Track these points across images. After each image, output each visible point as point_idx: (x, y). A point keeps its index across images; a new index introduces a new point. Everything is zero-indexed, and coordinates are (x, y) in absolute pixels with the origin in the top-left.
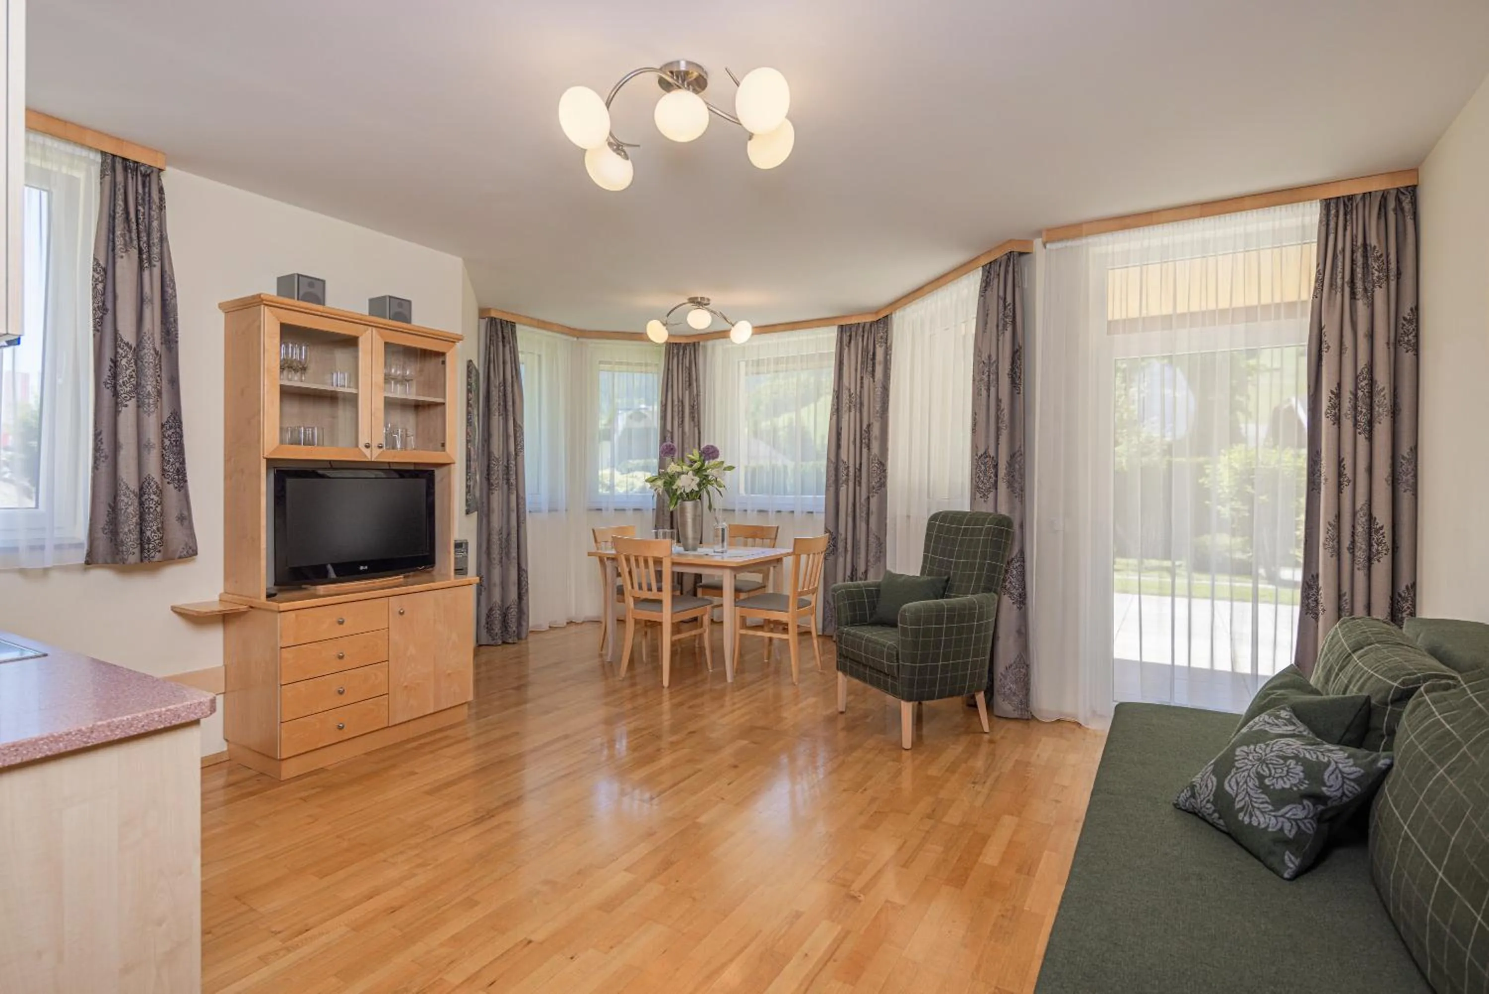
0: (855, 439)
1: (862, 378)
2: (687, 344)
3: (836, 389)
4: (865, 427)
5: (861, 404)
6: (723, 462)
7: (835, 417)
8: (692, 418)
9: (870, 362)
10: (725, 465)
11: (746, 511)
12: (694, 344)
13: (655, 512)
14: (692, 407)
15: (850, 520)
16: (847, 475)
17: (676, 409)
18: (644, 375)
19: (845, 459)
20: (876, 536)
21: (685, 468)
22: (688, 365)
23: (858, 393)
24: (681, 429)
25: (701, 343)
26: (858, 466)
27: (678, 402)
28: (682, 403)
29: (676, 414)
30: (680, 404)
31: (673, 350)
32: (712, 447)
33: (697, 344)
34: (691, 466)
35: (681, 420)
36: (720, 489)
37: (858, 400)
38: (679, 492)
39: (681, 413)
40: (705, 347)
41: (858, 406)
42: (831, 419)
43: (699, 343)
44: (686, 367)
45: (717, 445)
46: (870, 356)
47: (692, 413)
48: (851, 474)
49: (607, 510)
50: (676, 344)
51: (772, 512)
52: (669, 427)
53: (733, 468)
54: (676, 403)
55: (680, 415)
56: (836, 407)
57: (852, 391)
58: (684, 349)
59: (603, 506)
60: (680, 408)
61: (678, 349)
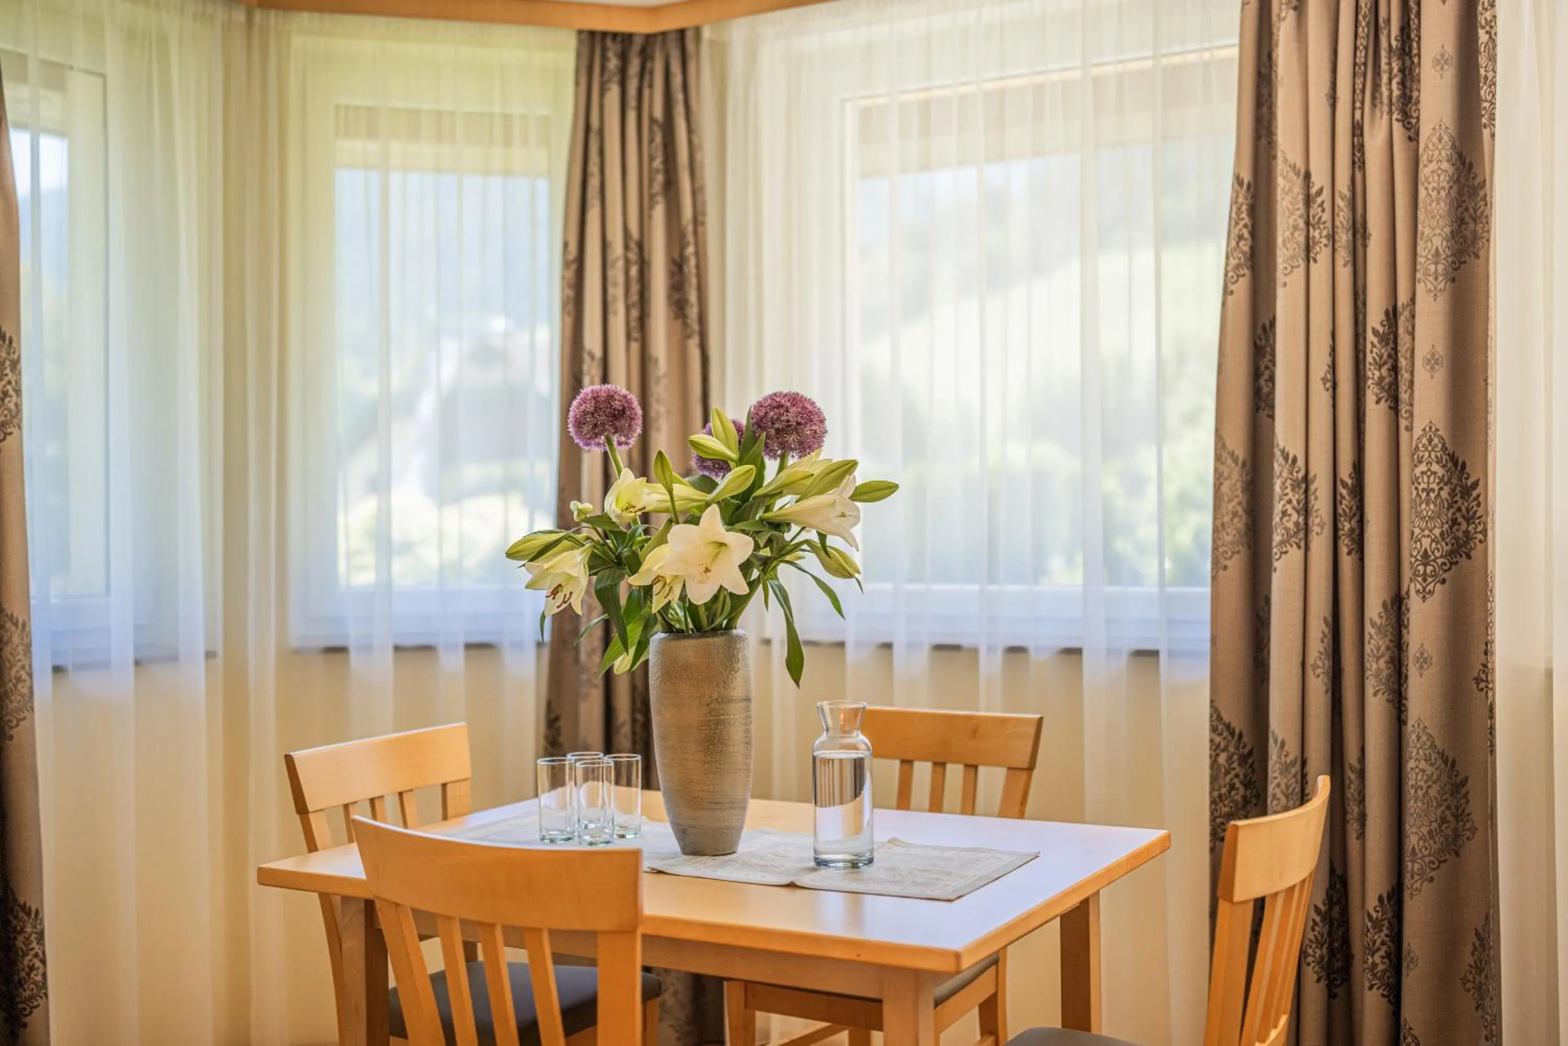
0: (1333, 367)
1: (1357, 130)
2: (649, 38)
3: (1247, 177)
4: (1375, 318)
5: (1359, 231)
6: (849, 466)
7: (1242, 287)
8: (678, 306)
9: (1389, 65)
10: (860, 477)
11: (888, 646)
12: (682, 33)
13: (546, 652)
14: (677, 267)
15: (1318, 686)
16: (1306, 510)
17: (617, 274)
18: (496, 182)
19: (1296, 449)
20: (1442, 755)
21: (684, 490)
22: (658, 113)
23: (1343, 185)
24: (635, 346)
25: (706, 34)
26: (1345, 471)
27: (626, 247)
28: (641, 246)
29: (617, 292)
30: (633, 256)
31: (604, 59)
32: (795, 399)
33: (690, 35)
34: (707, 485)
35: (635, 313)
36: (837, 584)
37: (1343, 217)
38: (656, 605)
39: (635, 288)
40: (721, 49)
41: (1344, 237)
42: (1227, 292)
43: (698, 30)
44: (652, 120)
45: (813, 393)
46: (1391, 35)
47: (677, 285)
48: (1321, 505)
49: (367, 649)
50: (615, 35)
51: (991, 649)
52: (592, 341)
53: (893, 488)
54: (617, 249)
55: (635, 298)
56: (1245, 247)
57: (1320, 179)
58: (646, 55)
59: (352, 636)
60: (634, 271)
61: (624, 58)
